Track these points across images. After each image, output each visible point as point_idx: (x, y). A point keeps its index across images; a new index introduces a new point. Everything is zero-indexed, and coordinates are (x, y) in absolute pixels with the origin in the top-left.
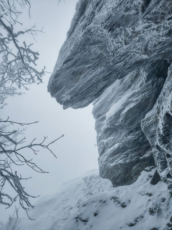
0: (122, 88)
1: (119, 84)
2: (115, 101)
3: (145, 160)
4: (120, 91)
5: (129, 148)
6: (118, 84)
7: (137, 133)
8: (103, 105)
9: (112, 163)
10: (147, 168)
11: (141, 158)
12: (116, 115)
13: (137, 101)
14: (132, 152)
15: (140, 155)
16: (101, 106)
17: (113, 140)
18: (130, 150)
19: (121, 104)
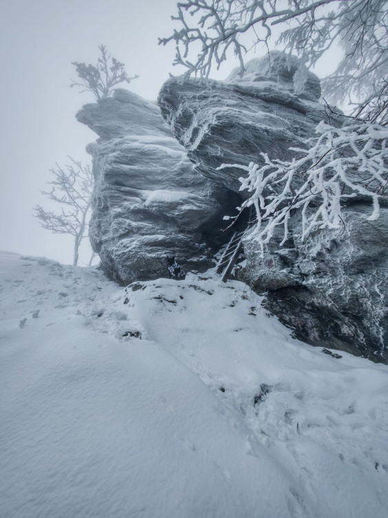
0: (177, 181)
1: (175, 173)
2: (161, 187)
3: (192, 263)
4: (173, 182)
5: (178, 247)
6: (173, 172)
7: (189, 236)
8: (136, 176)
9: (149, 253)
10: (193, 271)
11: (189, 260)
12: (171, 204)
13: (199, 207)
14: (180, 251)
15: (187, 258)
16: (132, 176)
17: (152, 228)
18: (178, 249)
19: (180, 197)
